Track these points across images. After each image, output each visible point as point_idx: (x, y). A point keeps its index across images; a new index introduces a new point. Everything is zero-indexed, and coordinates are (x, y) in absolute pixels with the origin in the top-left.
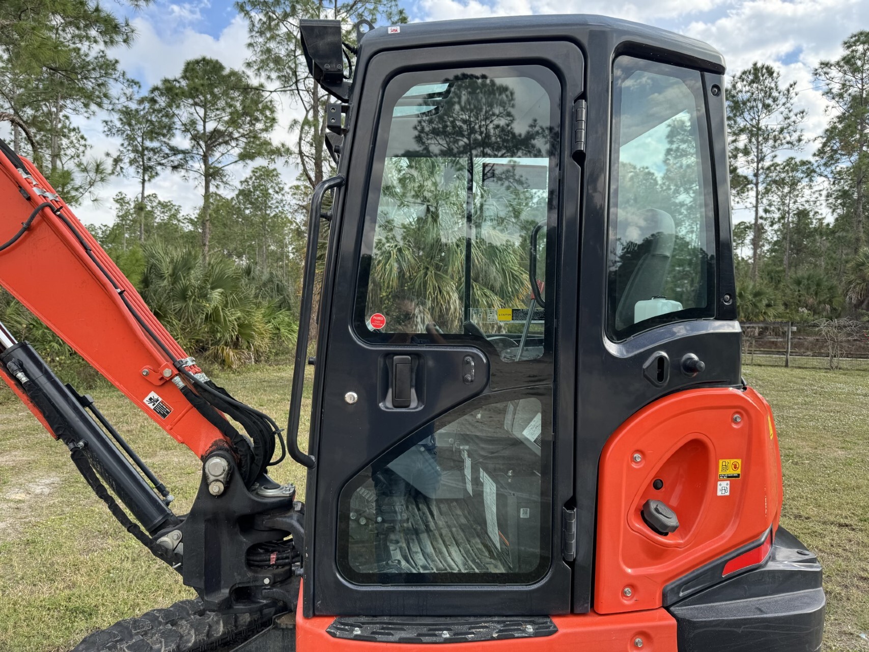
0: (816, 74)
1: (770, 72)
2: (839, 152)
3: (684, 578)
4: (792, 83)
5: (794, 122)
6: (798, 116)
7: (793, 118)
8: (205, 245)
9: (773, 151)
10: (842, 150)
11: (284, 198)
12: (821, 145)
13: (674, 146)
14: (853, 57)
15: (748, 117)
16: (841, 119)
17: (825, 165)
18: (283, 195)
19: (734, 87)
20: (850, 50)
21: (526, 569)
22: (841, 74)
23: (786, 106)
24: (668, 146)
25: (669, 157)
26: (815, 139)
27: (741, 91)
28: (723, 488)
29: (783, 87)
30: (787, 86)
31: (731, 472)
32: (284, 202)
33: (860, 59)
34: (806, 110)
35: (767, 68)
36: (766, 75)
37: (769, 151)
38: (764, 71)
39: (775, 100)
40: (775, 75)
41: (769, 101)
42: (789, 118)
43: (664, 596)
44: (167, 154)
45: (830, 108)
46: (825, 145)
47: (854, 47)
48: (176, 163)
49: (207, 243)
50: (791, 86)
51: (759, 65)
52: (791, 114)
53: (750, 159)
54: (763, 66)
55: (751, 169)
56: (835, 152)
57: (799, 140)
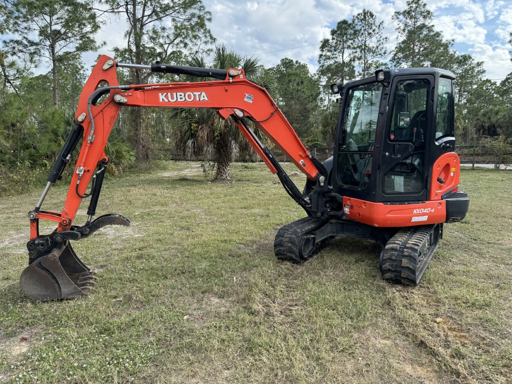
0: (393, 19)
1: (372, 15)
2: (402, 59)
3: (445, 193)
4: (381, 22)
5: (382, 43)
6: (384, 40)
7: (382, 41)
8: (56, 104)
9: (372, 58)
10: (403, 58)
11: (85, 73)
12: (393, 55)
13: (324, 54)
14: (411, 10)
15: (360, 39)
16: (403, 42)
17: (395, 66)
18: (84, 71)
19: (353, 21)
20: (410, 6)
21: (418, 191)
22: (405, 19)
23: (379, 34)
24: (321, 53)
25: (321, 59)
26: (390, 53)
27: (357, 25)
28: (452, 174)
29: (377, 24)
30: (379, 23)
31: (454, 171)
32: (85, 75)
33: (414, 12)
34: (388, 37)
35: (370, 13)
36: (370, 17)
37: (370, 58)
38: (369, 14)
39: (374, 31)
40: (374, 17)
41: (371, 31)
42: (380, 41)
43: (442, 197)
44: (26, 45)
45: (399, 37)
46: (395, 55)
47: (411, 5)
48: (32, 51)
49: (57, 103)
50: (381, 23)
51: (366, 11)
52: (381, 39)
53: (361, 62)
54: (368, 11)
55: (361, 67)
56: (400, 59)
57: (385, 53)
